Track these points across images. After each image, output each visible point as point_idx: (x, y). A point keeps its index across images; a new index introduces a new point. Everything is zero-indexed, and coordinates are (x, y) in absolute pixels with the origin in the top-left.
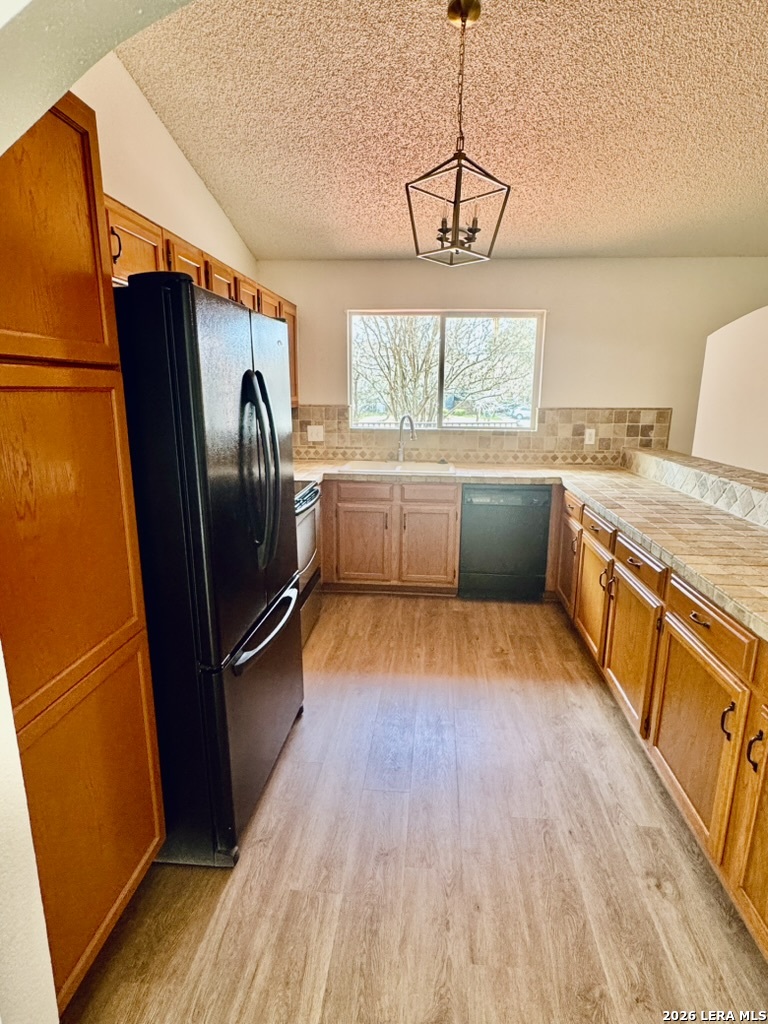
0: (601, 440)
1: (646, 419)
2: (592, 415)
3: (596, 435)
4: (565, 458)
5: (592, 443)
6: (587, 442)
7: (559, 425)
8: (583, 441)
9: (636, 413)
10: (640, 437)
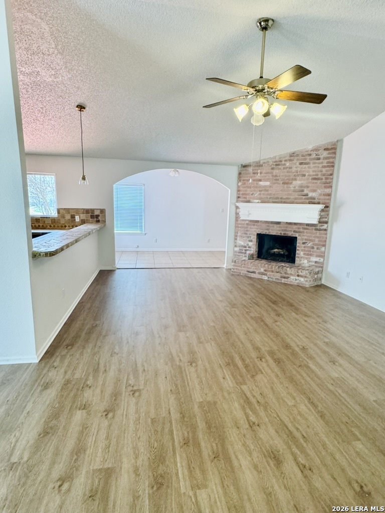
0: (82, 220)
1: (97, 213)
2: (77, 211)
3: (80, 218)
4: (69, 226)
5: (78, 221)
6: (77, 221)
7: (66, 214)
8: (75, 220)
9: (93, 211)
10: (95, 219)
